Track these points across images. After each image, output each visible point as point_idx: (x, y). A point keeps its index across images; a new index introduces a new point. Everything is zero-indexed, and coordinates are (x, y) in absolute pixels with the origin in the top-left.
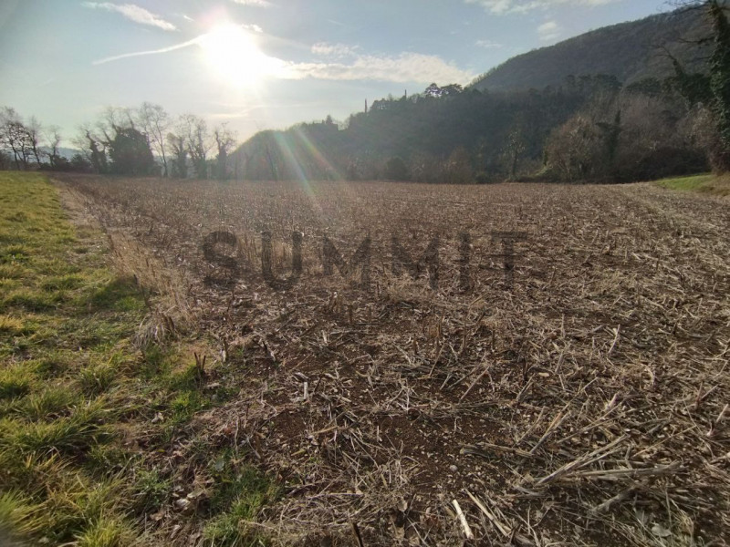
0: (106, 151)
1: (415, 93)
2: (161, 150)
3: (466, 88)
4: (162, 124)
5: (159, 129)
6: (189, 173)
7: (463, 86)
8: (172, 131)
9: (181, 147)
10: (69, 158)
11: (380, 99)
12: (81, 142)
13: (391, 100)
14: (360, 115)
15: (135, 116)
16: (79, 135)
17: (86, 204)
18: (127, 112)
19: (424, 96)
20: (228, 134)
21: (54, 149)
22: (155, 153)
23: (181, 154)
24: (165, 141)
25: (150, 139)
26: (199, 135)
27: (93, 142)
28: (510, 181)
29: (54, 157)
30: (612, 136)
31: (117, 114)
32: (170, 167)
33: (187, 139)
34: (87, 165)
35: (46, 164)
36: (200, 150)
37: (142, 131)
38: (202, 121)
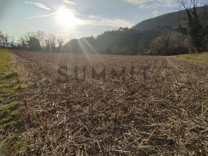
0: (27, 44)
1: (116, 30)
2: (43, 44)
3: (130, 29)
4: (43, 37)
5: (42, 38)
6: (50, 50)
8: (46, 39)
9: (49, 43)
10: (16, 45)
11: (106, 31)
12: (20, 41)
13: (109, 31)
14: (101, 35)
15: (36, 34)
16: (19, 39)
18: (33, 33)
19: (118, 31)
20: (62, 40)
21: (12, 43)
22: (41, 45)
23: (48, 45)
24: (44, 41)
25: (40, 41)
26: (54, 40)
27: (23, 41)
28: (139, 55)
29: (12, 45)
30: (167, 43)
31: (30, 33)
32: (45, 49)
33: (50, 41)
34: (21, 48)
35: (10, 47)
36: (53, 44)
37: (37, 38)
38: (54, 36)
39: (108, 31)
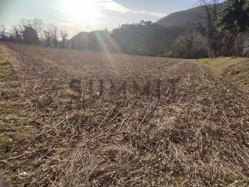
0: (22, 35)
1: (136, 23)
2: (41, 35)
3: (154, 23)
4: (41, 26)
5: (41, 28)
6: (51, 45)
8: (45, 29)
9: (49, 36)
10: (8, 36)
11: (124, 24)
12: (12, 31)
13: (128, 24)
14: (117, 29)
15: (32, 23)
16: (12, 28)
18: (29, 21)
19: (139, 24)
20: (65, 32)
21: (3, 33)
22: (39, 36)
23: (49, 38)
24: (43, 33)
25: (37, 32)
26: (55, 32)
27: (17, 31)
29: (3, 36)
31: (25, 22)
32: (44, 43)
33: (51, 33)
34: (14, 39)
36: (55, 37)
37: (34, 28)
38: (56, 27)
39: (126, 24)
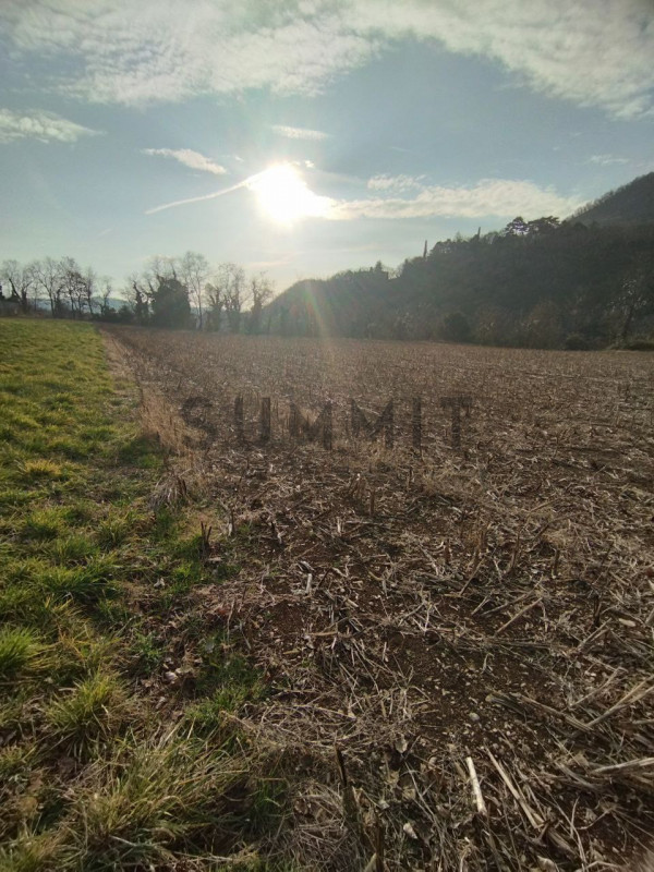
0: (149, 302)
1: (492, 230)
2: (198, 301)
3: (564, 222)
4: (202, 274)
6: (222, 326)
7: (561, 219)
8: (211, 281)
9: (218, 299)
10: (117, 308)
11: (443, 240)
12: (128, 293)
13: (459, 240)
14: (417, 259)
15: (178, 266)
16: (127, 286)
17: (126, 356)
18: (171, 262)
19: (503, 235)
20: (266, 284)
21: (106, 299)
22: (192, 304)
23: (217, 306)
24: (203, 292)
25: (190, 290)
26: (236, 286)
27: (138, 293)
28: (617, 348)
29: (105, 308)
31: (162, 264)
32: (205, 320)
33: (224, 290)
34: (132, 316)
35: (97, 315)
36: (236, 302)
37: (183, 281)
38: (241, 271)
39: (453, 238)
